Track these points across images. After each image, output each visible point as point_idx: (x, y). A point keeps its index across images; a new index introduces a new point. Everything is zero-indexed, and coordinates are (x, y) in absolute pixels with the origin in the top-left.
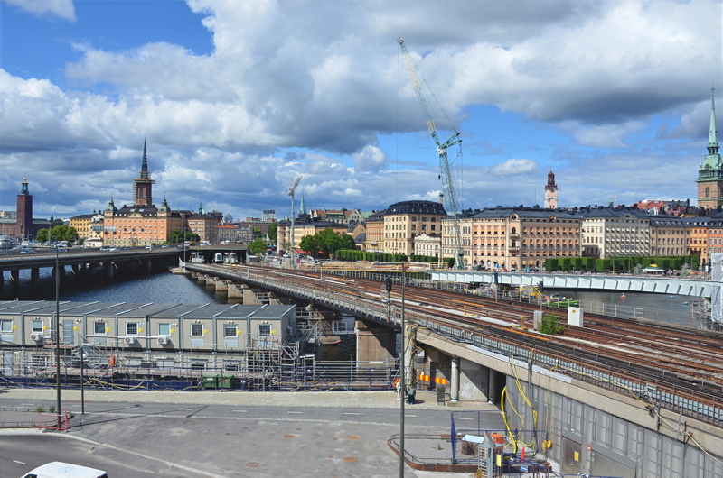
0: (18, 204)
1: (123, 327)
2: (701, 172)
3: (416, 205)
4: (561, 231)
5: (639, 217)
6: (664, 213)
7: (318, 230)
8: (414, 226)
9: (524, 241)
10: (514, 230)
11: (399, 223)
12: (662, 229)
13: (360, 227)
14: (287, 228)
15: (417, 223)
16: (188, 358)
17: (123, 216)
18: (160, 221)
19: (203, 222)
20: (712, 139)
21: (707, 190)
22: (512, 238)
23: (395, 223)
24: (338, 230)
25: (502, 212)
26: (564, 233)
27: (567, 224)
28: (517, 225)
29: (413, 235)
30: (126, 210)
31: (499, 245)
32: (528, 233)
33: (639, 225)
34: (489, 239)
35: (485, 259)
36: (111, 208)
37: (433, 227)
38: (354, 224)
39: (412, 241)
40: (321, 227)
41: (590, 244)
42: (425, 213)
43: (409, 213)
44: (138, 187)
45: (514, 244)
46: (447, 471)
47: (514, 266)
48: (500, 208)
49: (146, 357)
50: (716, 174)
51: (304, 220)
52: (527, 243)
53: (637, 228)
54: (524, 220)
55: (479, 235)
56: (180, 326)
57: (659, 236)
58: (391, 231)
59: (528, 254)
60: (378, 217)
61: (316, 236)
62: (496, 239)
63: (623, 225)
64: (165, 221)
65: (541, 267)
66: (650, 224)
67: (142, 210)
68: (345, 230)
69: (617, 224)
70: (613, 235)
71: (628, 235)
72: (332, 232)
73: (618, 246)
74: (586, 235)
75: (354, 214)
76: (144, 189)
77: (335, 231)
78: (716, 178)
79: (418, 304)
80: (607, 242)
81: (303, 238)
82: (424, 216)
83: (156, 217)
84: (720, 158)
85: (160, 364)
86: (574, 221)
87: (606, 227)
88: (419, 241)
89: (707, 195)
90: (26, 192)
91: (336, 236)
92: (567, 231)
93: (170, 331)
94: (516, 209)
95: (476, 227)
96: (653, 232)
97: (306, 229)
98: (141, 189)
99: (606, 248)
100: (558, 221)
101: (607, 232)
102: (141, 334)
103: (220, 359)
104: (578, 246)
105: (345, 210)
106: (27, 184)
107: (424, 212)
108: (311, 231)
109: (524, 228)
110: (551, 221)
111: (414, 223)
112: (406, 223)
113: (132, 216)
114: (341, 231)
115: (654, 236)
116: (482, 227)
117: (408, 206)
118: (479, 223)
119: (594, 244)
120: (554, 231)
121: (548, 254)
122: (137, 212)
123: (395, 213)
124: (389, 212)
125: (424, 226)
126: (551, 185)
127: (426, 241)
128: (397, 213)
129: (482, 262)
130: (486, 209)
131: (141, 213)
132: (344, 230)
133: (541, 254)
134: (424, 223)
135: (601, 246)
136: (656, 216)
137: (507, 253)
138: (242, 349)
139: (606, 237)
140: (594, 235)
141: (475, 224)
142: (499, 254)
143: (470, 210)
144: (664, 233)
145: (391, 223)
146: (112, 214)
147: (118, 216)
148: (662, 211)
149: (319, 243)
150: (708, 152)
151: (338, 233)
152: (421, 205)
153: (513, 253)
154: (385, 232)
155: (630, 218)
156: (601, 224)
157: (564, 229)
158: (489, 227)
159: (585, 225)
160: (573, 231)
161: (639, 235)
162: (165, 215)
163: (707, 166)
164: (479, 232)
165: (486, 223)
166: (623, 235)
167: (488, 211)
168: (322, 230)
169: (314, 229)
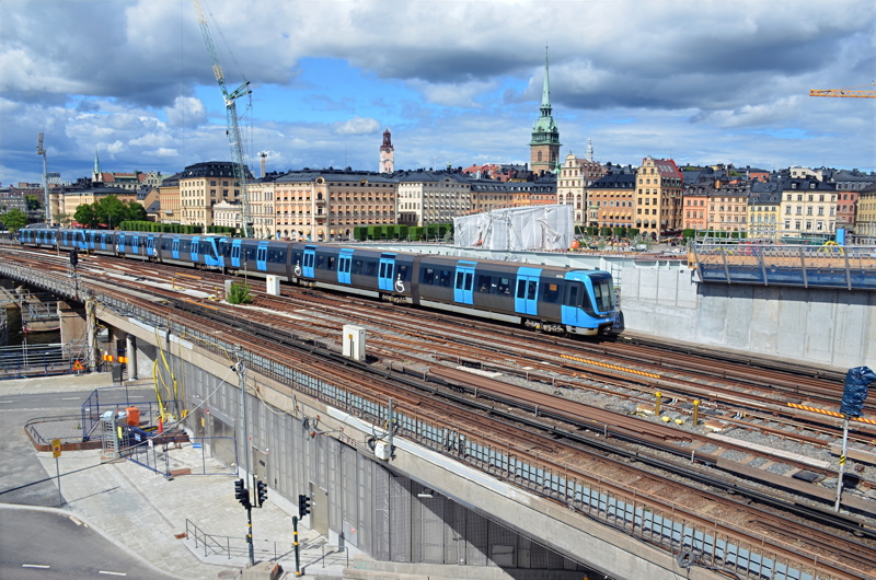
2: (534, 135)
3: (216, 166)
4: (374, 196)
5: (459, 181)
6: (488, 177)
7: (99, 198)
8: (213, 191)
9: (332, 207)
10: (320, 196)
11: (196, 188)
12: (484, 195)
13: (153, 193)
14: (61, 195)
15: (217, 188)
20: (545, 101)
21: (540, 153)
22: (317, 204)
23: (191, 188)
24: (125, 198)
25: (308, 175)
26: (377, 199)
27: (380, 189)
28: (324, 190)
29: (213, 203)
31: (304, 212)
32: (337, 199)
33: (460, 190)
34: (293, 205)
35: (289, 228)
37: (237, 193)
38: (147, 189)
39: (210, 209)
40: (102, 193)
41: (408, 210)
42: (227, 176)
43: (207, 176)
45: (320, 211)
46: (76, 449)
47: (321, 236)
48: (307, 170)
50: (548, 137)
51: (84, 186)
52: (336, 210)
53: (458, 193)
54: (332, 185)
55: (282, 201)
57: (481, 202)
58: (188, 198)
59: (336, 222)
60: (172, 182)
61: (95, 204)
62: (301, 205)
63: (442, 189)
65: (351, 236)
66: (472, 189)
68: (134, 198)
69: (436, 189)
70: (431, 200)
71: (448, 201)
72: (115, 199)
73: (437, 212)
74: (403, 201)
75: (151, 178)
77: (120, 198)
78: (548, 142)
79: (133, 279)
80: (425, 208)
81: (79, 207)
82: (226, 180)
84: (552, 121)
86: (388, 185)
87: (424, 192)
88: (219, 209)
89: (540, 159)
91: (120, 205)
92: (380, 196)
94: (324, 172)
95: (279, 192)
96: (474, 197)
97: (84, 197)
99: (424, 215)
100: (370, 185)
101: (425, 197)
104: (392, 213)
105: (138, 173)
107: (225, 176)
108: (89, 199)
109: (332, 193)
110: (363, 185)
111: (213, 188)
112: (204, 188)
114: (128, 198)
115: (475, 202)
116: (286, 192)
117: (206, 168)
118: (282, 188)
119: (412, 210)
120: (366, 196)
121: (359, 221)
123: (191, 177)
124: (185, 175)
125: (225, 193)
126: (387, 146)
127: (226, 209)
128: (194, 176)
129: (286, 232)
130: (290, 172)
132: (132, 197)
133: (352, 222)
134: (225, 188)
135: (419, 212)
136: (478, 181)
137: (313, 222)
139: (424, 203)
140: (412, 201)
141: (277, 189)
142: (305, 223)
143: (275, 173)
144: (486, 198)
145: (188, 189)
148: (485, 175)
149: (99, 213)
150: (541, 114)
151: (124, 201)
152: (222, 166)
153: (320, 221)
154: (181, 198)
155: (450, 183)
156: (418, 188)
157: (377, 194)
158: (293, 192)
159: (402, 189)
160: (388, 196)
161: (460, 201)
163: (540, 128)
164: (282, 198)
165: (289, 188)
166: (442, 201)
167: (292, 174)
168: (104, 197)
169: (92, 197)
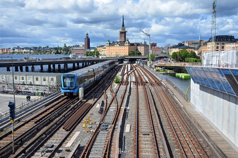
0: (85, 42)
1: (21, 78)
3: (220, 37)
11: (212, 46)
14: (172, 49)
15: (219, 46)
16: (35, 87)
17: (112, 46)
18: (126, 47)
19: (143, 47)
30: (114, 43)
36: (108, 42)
38: (199, 47)
43: (216, 41)
44: (121, 34)
49: (26, 86)
56: (33, 78)
64: (128, 47)
67: (119, 43)
76: (123, 35)
77: (188, 50)
82: (223, 42)
83: (124, 46)
85: (29, 89)
90: (87, 37)
91: (187, 52)
93: (31, 79)
97: (176, 49)
98: (122, 35)
102: (25, 80)
103: (42, 88)
106: (88, 34)
107: (223, 41)
111: (218, 46)
112: (214, 46)
113: (116, 45)
114: (191, 50)
122: (118, 44)
124: (209, 41)
125: (223, 47)
128: (212, 41)
131: (119, 44)
132: (192, 50)
134: (223, 45)
138: (47, 85)
145: (209, 46)
146: (108, 45)
147: (111, 46)
152: (222, 37)
154: (208, 50)
162: (128, 45)
168: (182, 49)
169: (178, 49)
